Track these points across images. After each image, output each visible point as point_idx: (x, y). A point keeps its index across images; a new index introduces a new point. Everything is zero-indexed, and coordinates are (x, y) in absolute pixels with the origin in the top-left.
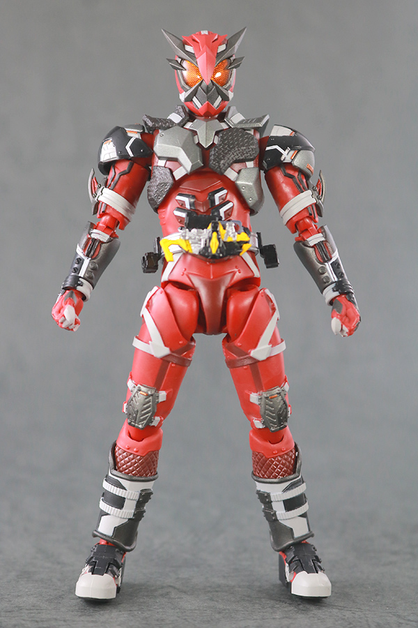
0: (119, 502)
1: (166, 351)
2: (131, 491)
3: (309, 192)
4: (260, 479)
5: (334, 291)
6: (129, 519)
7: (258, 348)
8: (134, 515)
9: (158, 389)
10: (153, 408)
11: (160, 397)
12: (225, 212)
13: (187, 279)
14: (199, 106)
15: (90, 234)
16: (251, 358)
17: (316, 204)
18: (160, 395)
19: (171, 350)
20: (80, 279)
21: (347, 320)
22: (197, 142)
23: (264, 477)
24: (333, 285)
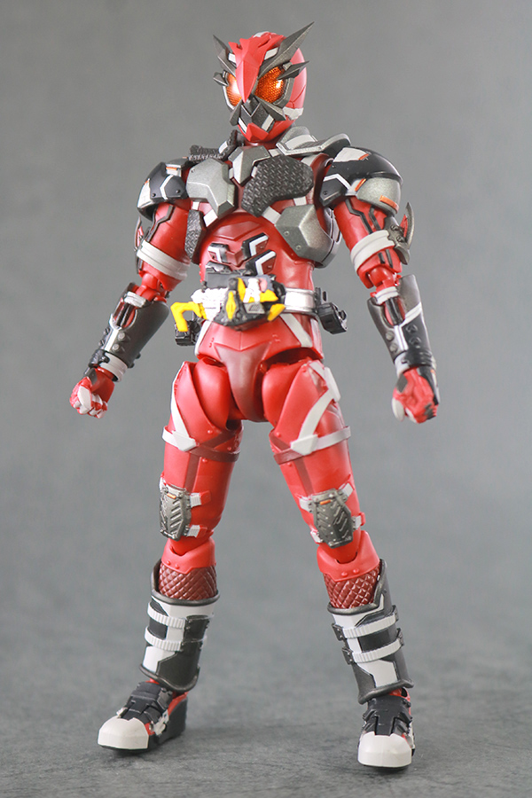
0: (161, 631)
1: (191, 443)
2: (175, 617)
3: (385, 233)
4: (337, 610)
5: (403, 363)
6: (176, 652)
7: (300, 440)
8: (182, 647)
9: (190, 491)
10: (185, 514)
11: (191, 501)
12: (263, 265)
13: (215, 351)
14: (245, 128)
15: (124, 298)
16: (292, 452)
17: (394, 248)
18: (191, 497)
19: (196, 441)
20: (106, 354)
21: (414, 401)
22: (231, 177)
23: (340, 607)
24: (403, 355)
